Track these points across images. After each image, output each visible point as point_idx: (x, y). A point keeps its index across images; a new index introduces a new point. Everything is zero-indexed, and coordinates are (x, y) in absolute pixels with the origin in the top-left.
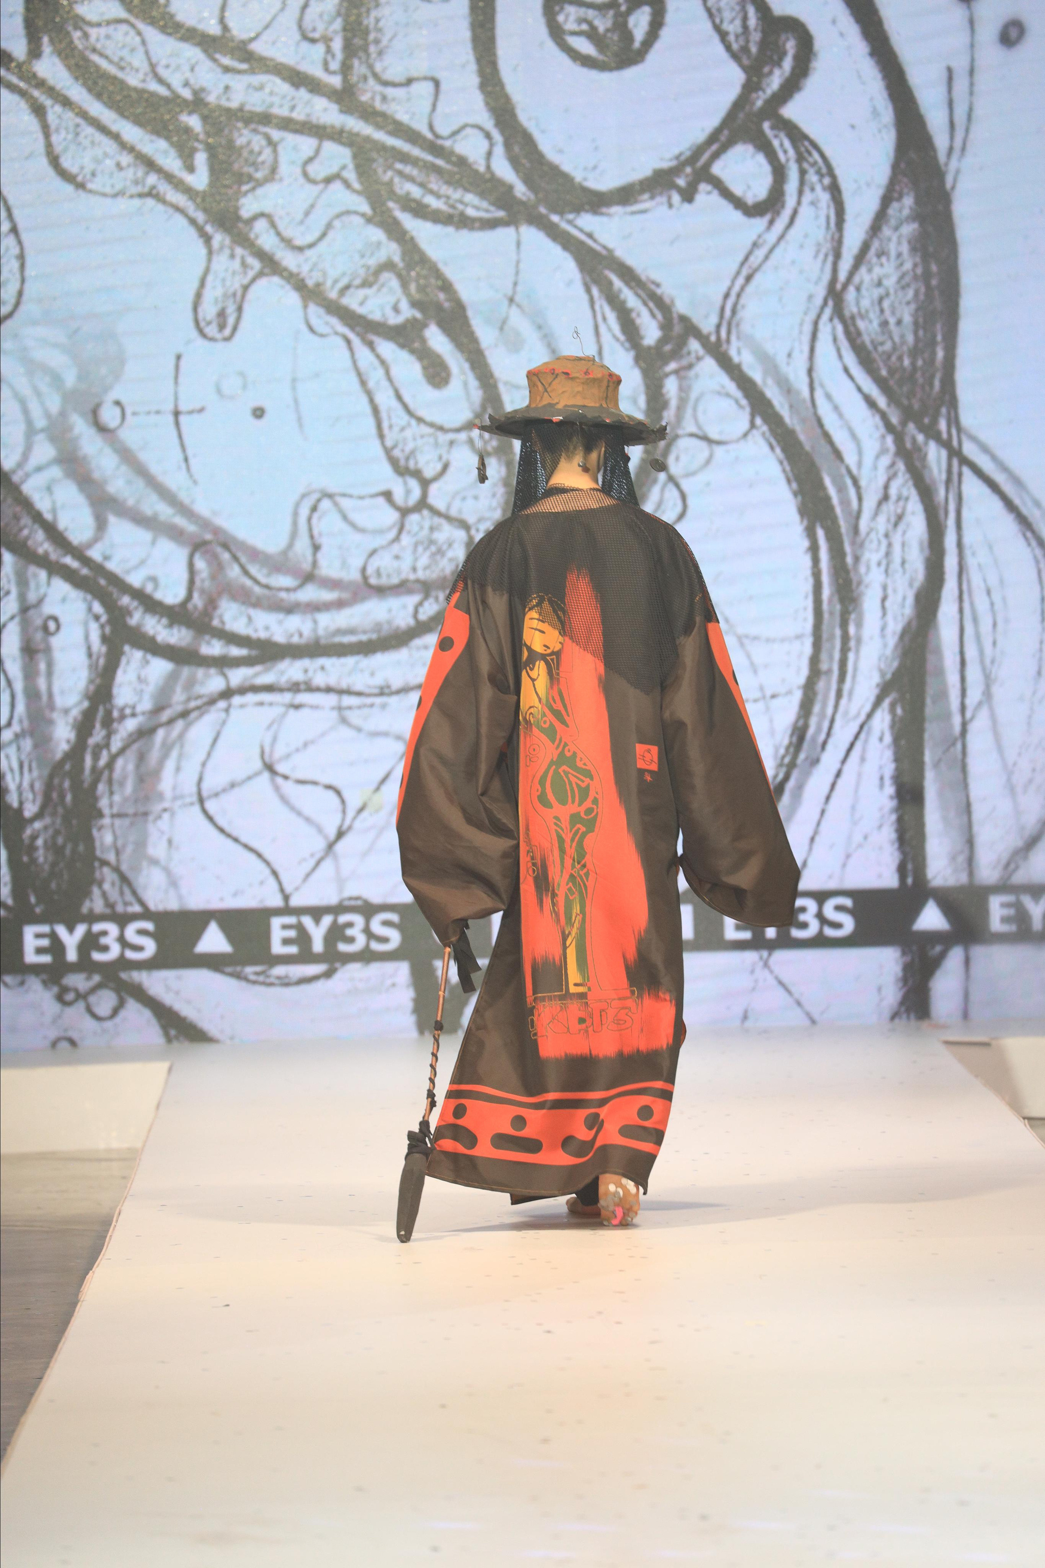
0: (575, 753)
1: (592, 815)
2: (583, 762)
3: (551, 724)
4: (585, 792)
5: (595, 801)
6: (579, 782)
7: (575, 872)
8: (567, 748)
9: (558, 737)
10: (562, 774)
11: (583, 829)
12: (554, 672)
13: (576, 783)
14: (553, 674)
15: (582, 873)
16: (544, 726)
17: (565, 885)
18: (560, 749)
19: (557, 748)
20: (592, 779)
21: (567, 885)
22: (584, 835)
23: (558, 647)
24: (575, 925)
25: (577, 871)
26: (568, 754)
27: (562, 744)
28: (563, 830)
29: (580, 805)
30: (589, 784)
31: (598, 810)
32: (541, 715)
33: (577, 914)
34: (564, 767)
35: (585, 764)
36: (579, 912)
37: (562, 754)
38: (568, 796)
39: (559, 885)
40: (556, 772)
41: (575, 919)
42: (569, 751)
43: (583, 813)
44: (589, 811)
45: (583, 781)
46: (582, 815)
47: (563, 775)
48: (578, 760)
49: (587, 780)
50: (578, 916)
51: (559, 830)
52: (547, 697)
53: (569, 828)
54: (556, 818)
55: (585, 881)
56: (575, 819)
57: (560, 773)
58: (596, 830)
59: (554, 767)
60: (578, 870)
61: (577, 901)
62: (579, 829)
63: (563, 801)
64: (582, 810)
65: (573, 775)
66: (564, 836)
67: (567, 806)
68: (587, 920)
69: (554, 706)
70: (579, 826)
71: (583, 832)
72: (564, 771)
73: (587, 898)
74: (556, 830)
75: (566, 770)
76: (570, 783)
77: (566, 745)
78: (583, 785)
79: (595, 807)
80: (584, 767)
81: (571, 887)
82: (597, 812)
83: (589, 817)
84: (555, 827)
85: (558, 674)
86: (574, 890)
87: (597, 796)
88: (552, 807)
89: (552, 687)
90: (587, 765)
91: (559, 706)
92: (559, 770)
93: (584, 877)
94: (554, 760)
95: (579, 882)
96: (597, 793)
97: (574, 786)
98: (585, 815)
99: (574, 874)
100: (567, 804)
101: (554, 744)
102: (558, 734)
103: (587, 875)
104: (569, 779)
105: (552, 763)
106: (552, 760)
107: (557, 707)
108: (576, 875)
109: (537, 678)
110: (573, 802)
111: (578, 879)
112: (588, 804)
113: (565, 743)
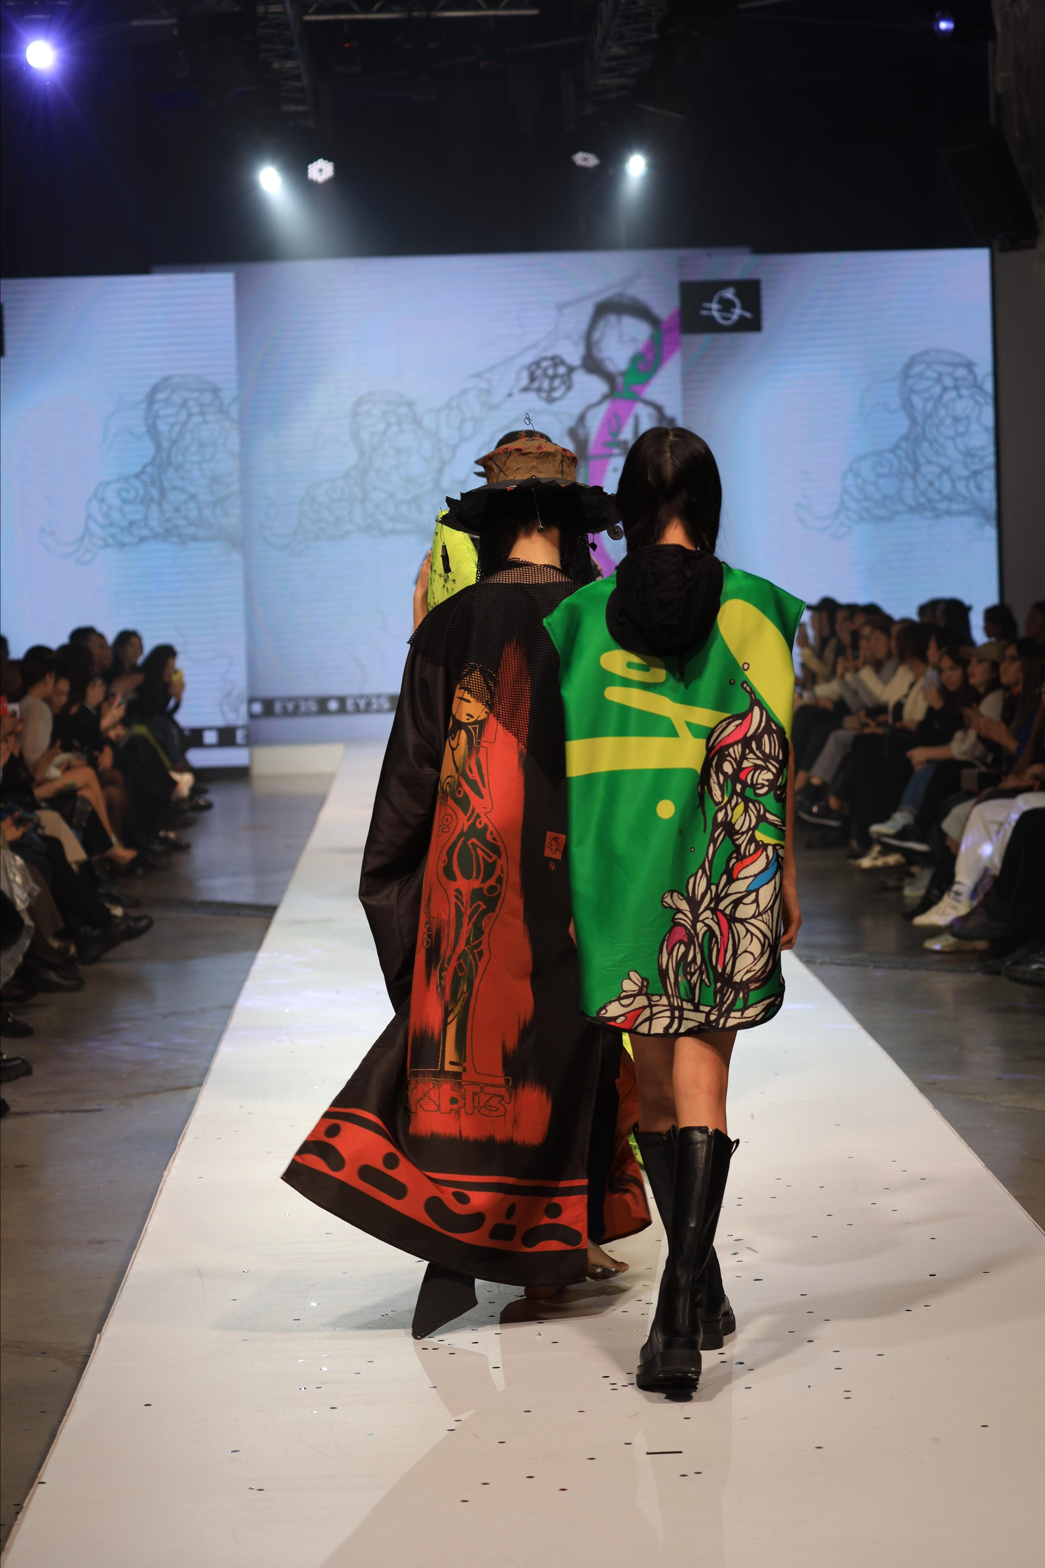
0: (486, 826)
1: (495, 894)
2: (493, 836)
3: (465, 792)
4: (491, 868)
5: (500, 879)
6: (487, 858)
7: (468, 949)
8: (479, 820)
9: (471, 808)
10: (470, 846)
11: (484, 907)
12: (474, 742)
13: (483, 858)
15: (475, 951)
16: (458, 796)
17: (457, 961)
18: (472, 821)
19: (468, 820)
20: (500, 854)
22: (484, 913)
23: (481, 717)
24: (459, 1002)
25: (470, 949)
26: (479, 826)
27: (475, 815)
28: (463, 905)
29: (484, 881)
30: (496, 860)
31: (501, 890)
32: (457, 785)
34: (474, 840)
35: (495, 839)
36: (464, 991)
37: (472, 826)
38: (473, 869)
39: (450, 959)
40: (465, 842)
41: (460, 997)
42: (480, 823)
43: (486, 890)
44: (492, 889)
45: (491, 858)
46: (485, 892)
47: (471, 848)
48: (488, 833)
49: (495, 856)
50: (464, 994)
52: (463, 767)
54: (458, 891)
55: (478, 959)
56: (477, 895)
57: (468, 846)
58: (497, 910)
59: (463, 838)
60: (472, 949)
61: (467, 977)
62: (480, 906)
63: (467, 875)
64: (485, 887)
65: (481, 848)
66: (463, 910)
67: (471, 880)
68: (473, 999)
69: (471, 776)
70: (480, 903)
72: (472, 844)
73: (476, 976)
75: (474, 843)
76: (477, 857)
77: (478, 817)
78: (490, 861)
79: (499, 885)
80: (493, 842)
81: (462, 963)
83: (492, 895)
84: (456, 900)
85: (479, 744)
86: (465, 966)
87: (502, 873)
88: (456, 880)
90: (497, 841)
93: (477, 956)
94: (465, 831)
95: (471, 959)
96: (502, 871)
97: (481, 860)
98: (488, 892)
99: (467, 951)
100: (471, 878)
101: (465, 814)
102: (472, 805)
103: (481, 953)
104: (476, 853)
105: (462, 834)
106: (462, 831)
107: (474, 777)
108: (469, 952)
109: (457, 747)
110: (478, 877)
111: (471, 956)
112: (492, 881)
113: (478, 814)
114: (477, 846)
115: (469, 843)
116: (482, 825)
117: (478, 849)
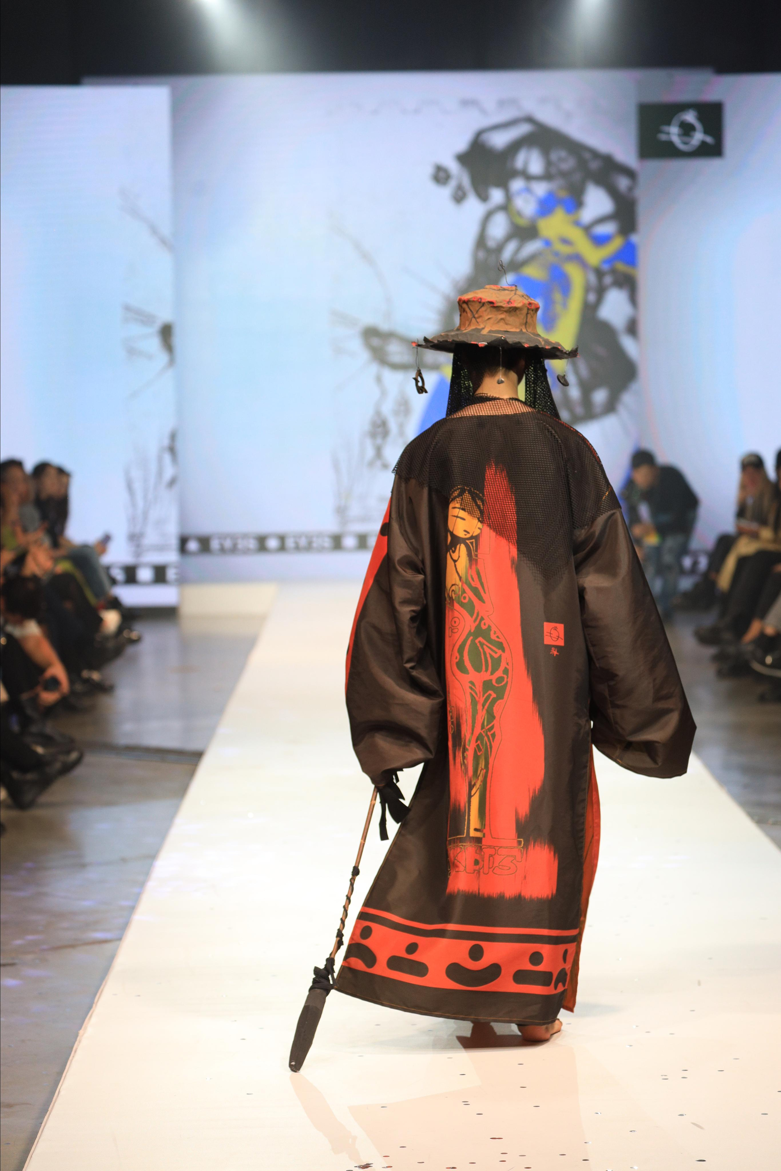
0: (489, 627)
1: (502, 684)
2: (497, 635)
3: (470, 598)
4: (497, 663)
5: (506, 671)
6: (493, 654)
7: (484, 732)
8: (483, 622)
9: (476, 612)
10: (478, 644)
11: (494, 695)
12: (473, 554)
13: (489, 653)
14: (472, 555)
15: (489, 733)
16: (464, 601)
17: (475, 742)
18: (477, 622)
19: (475, 621)
20: (504, 651)
21: (477, 741)
22: (495, 701)
23: (477, 532)
24: (480, 778)
25: (485, 732)
26: (484, 627)
27: (480, 617)
28: (476, 694)
29: (492, 674)
30: (501, 656)
31: (508, 680)
32: (462, 592)
33: (482, 769)
34: (480, 639)
35: (498, 637)
36: (483, 767)
37: (478, 627)
38: (482, 664)
39: (470, 741)
40: (473, 641)
41: (480, 773)
42: (485, 624)
43: (495, 681)
44: (500, 680)
45: (496, 653)
46: (494, 682)
47: (479, 646)
48: (492, 633)
49: (500, 652)
50: (482, 771)
51: (473, 693)
52: (466, 576)
53: (482, 694)
54: (472, 683)
55: (492, 741)
56: (487, 685)
57: (476, 644)
58: (505, 697)
59: (472, 637)
60: (487, 732)
61: (483, 758)
62: (490, 695)
63: (478, 669)
64: (494, 678)
65: (487, 646)
66: (477, 699)
67: (482, 673)
68: (489, 775)
69: (473, 584)
70: (490, 692)
71: (494, 698)
72: (480, 642)
73: (491, 756)
74: (471, 693)
75: (481, 641)
76: (485, 654)
77: (482, 619)
78: (496, 656)
79: (505, 676)
80: (497, 639)
81: (478, 744)
82: (507, 682)
83: (500, 685)
84: (470, 691)
85: (476, 556)
86: (481, 747)
87: (507, 666)
88: (468, 673)
89: (470, 566)
90: (500, 639)
91: (476, 584)
92: (476, 641)
93: (491, 738)
94: (472, 631)
95: (486, 741)
96: (507, 664)
97: (488, 656)
98: (496, 682)
99: (483, 733)
100: (481, 672)
101: (472, 618)
102: (476, 609)
103: (493, 735)
104: (483, 649)
105: (470, 634)
106: (470, 631)
107: (476, 585)
108: (484, 734)
109: (458, 559)
110: (487, 670)
111: (486, 738)
112: (499, 673)
113: (482, 617)
114: (484, 644)
115: (477, 641)
116: (486, 627)
117: (485, 647)
